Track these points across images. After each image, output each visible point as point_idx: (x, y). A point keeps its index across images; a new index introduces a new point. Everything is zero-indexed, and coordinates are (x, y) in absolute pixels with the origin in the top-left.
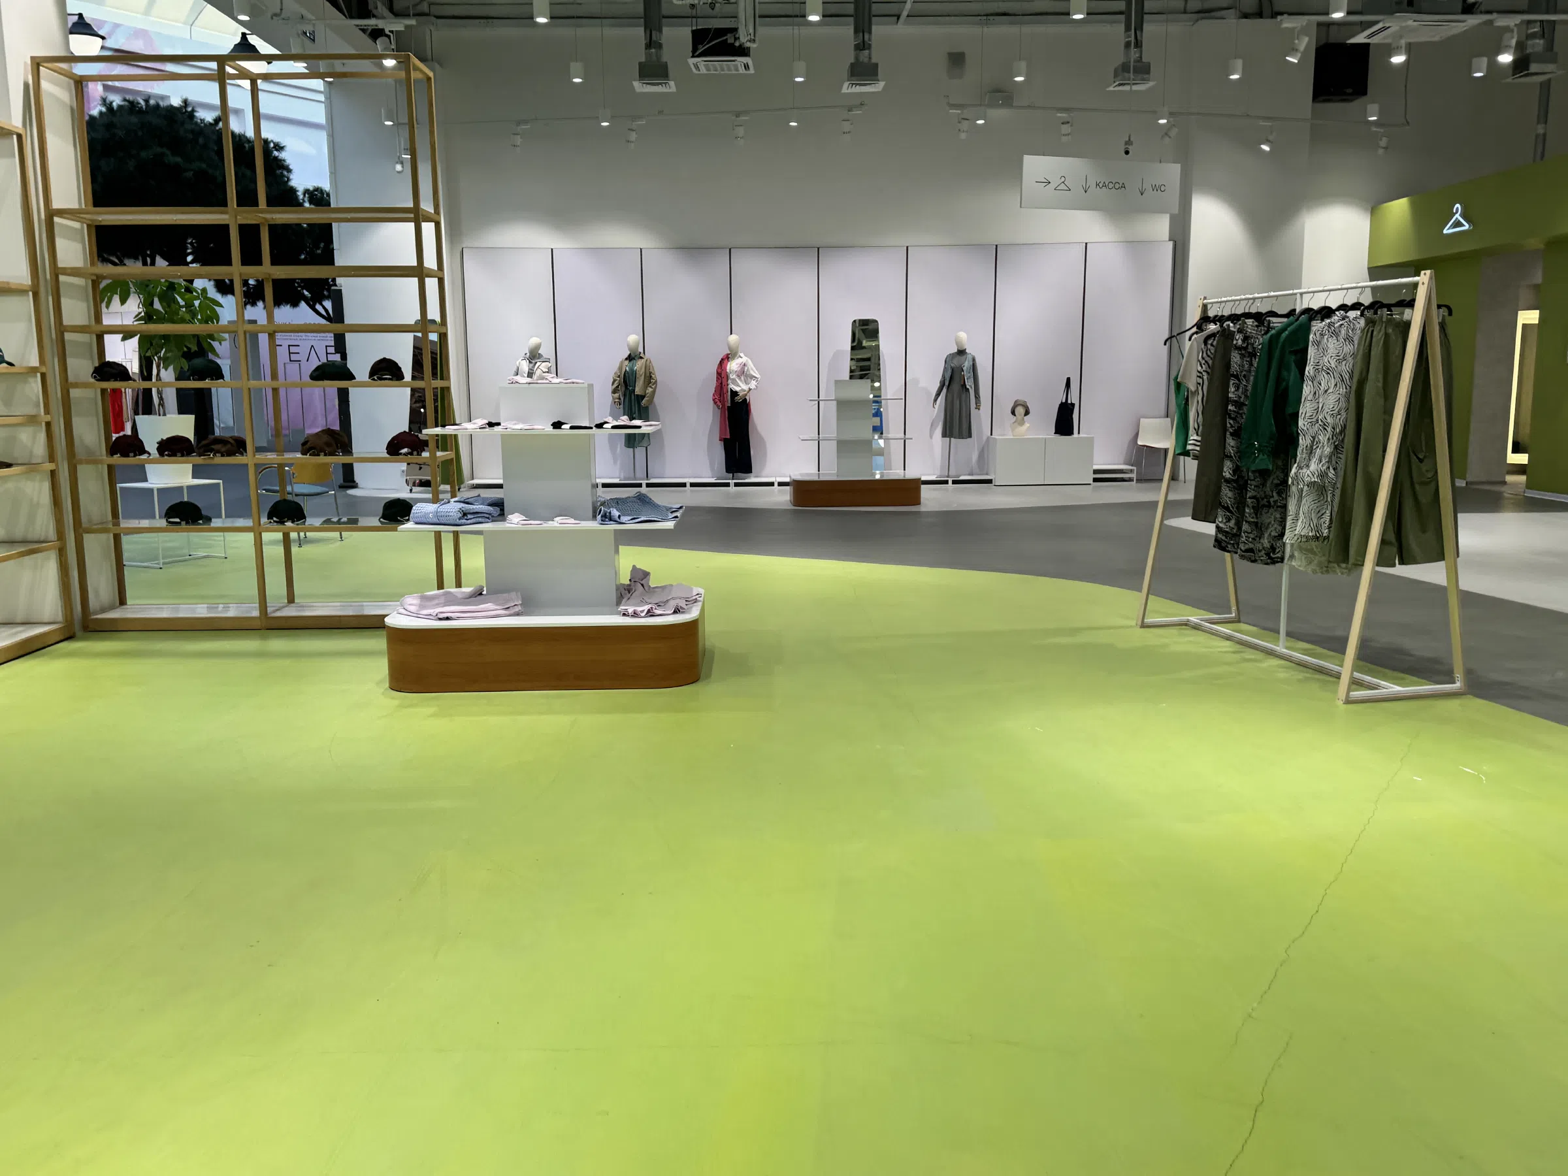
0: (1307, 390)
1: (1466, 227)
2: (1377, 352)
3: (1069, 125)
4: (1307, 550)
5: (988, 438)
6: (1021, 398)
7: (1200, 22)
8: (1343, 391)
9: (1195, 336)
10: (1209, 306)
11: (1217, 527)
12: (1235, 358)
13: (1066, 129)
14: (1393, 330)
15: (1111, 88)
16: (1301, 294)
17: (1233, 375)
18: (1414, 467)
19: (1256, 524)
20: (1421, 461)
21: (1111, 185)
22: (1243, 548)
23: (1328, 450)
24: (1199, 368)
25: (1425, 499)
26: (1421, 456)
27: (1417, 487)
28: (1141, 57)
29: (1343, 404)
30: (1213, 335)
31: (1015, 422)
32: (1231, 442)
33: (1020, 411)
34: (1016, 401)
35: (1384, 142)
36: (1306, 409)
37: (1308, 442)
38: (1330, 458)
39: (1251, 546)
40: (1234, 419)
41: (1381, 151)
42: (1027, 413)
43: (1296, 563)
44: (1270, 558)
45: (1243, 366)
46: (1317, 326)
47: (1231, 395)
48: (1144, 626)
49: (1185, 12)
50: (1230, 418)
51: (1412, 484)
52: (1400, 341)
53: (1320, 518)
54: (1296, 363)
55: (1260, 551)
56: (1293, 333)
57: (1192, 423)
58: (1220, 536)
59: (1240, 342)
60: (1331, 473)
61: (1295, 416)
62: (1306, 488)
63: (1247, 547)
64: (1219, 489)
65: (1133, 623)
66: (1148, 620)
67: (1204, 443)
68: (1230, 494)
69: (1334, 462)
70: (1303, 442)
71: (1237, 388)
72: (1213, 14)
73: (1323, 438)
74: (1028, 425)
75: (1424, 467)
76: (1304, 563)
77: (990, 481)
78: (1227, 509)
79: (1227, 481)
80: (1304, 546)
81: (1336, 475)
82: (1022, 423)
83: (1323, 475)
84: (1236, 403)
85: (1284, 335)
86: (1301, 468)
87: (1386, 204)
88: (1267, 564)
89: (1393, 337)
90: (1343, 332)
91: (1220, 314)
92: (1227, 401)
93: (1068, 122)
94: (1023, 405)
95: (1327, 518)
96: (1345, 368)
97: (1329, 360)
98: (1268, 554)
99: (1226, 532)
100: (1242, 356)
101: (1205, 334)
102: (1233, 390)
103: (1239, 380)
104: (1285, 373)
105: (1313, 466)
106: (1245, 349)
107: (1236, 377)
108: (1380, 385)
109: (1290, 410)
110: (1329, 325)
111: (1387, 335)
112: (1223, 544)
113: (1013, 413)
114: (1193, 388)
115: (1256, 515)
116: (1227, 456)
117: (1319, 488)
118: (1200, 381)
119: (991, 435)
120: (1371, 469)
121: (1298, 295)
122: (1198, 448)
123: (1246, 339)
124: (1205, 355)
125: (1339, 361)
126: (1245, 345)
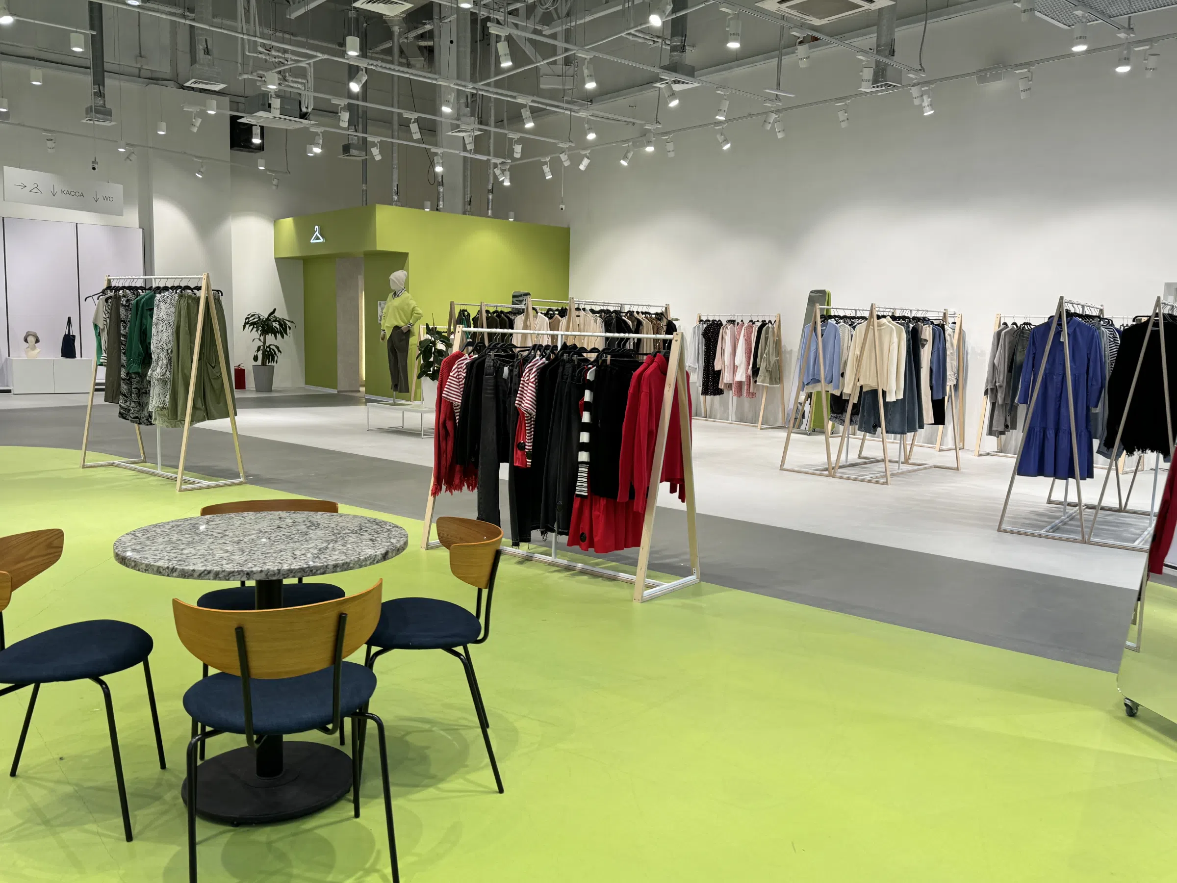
0: (154, 330)
1: (321, 240)
2: (184, 313)
3: (53, 141)
4: (162, 415)
5: (6, 359)
6: (33, 330)
7: (150, 85)
8: (170, 331)
9: (102, 297)
10: (112, 280)
11: (120, 406)
12: (122, 311)
13: (50, 144)
14: (192, 301)
15: (84, 121)
16: (155, 279)
17: (122, 321)
18: (209, 371)
19: (139, 403)
20: (213, 368)
21: (73, 193)
22: (132, 416)
23: (165, 361)
24: (104, 316)
25: (216, 386)
26: (213, 365)
27: (212, 380)
28: (105, 104)
29: (171, 338)
30: (110, 297)
31: (28, 347)
32: (123, 358)
33: (31, 339)
34: (27, 333)
35: (275, 182)
36: (154, 341)
37: (156, 357)
38: (167, 365)
39: (137, 415)
40: (125, 345)
41: (274, 187)
42: (37, 341)
43: (159, 423)
44: (149, 421)
45: (128, 316)
46: (158, 296)
47: (121, 332)
48: (84, 467)
49: (139, 77)
50: (122, 344)
51: (210, 379)
52: (196, 307)
53: (165, 397)
54: (150, 315)
55: (143, 418)
56: (147, 300)
57: (103, 348)
58: (122, 411)
59: (124, 302)
60: (168, 374)
61: (150, 344)
62: (156, 382)
63: (134, 416)
64: (120, 385)
65: (78, 466)
66: (87, 464)
67: (109, 358)
68: (125, 387)
69: (169, 368)
70: (154, 357)
71: (125, 328)
72: (160, 82)
73: (162, 355)
74: (39, 350)
75: (215, 371)
76: (161, 422)
77: (9, 391)
78: (125, 395)
79: (123, 380)
80: (160, 412)
81: (170, 374)
82: (34, 348)
83: (163, 374)
84: (125, 336)
85: (143, 300)
86: (154, 371)
87: (281, 220)
88: (147, 425)
89: (192, 304)
90: (169, 300)
91: (117, 286)
92: (119, 335)
93: (52, 140)
94: (33, 335)
95: (168, 397)
96: (172, 319)
97: (163, 315)
98: (147, 420)
99: (126, 409)
100: (127, 310)
101: (107, 296)
102: (122, 329)
103: (125, 323)
104: (144, 321)
105: (158, 370)
106: (128, 306)
107: (124, 322)
108: (187, 329)
109: (148, 341)
110: (163, 296)
111: (188, 304)
112: (124, 416)
113: (26, 341)
114: (102, 327)
115: (139, 398)
116: (122, 366)
117: (163, 381)
118: (106, 323)
119: (9, 356)
120: (186, 371)
121: (153, 280)
122: (106, 361)
123: (128, 301)
124: (107, 308)
125: (168, 316)
126: (127, 304)
